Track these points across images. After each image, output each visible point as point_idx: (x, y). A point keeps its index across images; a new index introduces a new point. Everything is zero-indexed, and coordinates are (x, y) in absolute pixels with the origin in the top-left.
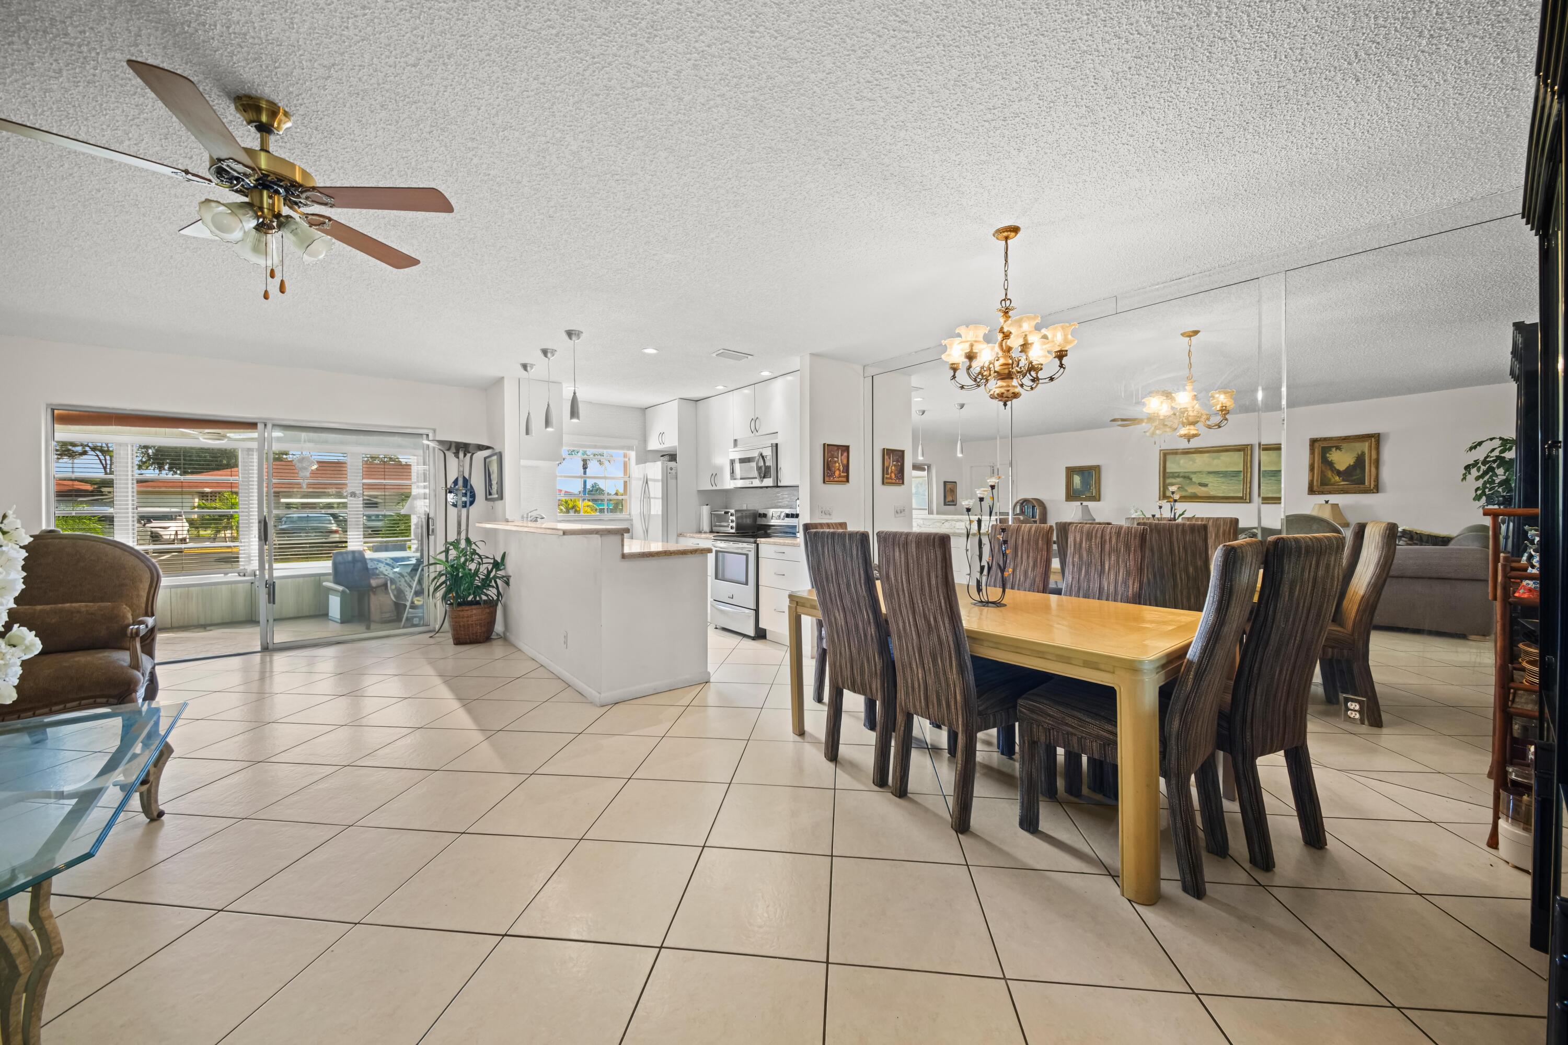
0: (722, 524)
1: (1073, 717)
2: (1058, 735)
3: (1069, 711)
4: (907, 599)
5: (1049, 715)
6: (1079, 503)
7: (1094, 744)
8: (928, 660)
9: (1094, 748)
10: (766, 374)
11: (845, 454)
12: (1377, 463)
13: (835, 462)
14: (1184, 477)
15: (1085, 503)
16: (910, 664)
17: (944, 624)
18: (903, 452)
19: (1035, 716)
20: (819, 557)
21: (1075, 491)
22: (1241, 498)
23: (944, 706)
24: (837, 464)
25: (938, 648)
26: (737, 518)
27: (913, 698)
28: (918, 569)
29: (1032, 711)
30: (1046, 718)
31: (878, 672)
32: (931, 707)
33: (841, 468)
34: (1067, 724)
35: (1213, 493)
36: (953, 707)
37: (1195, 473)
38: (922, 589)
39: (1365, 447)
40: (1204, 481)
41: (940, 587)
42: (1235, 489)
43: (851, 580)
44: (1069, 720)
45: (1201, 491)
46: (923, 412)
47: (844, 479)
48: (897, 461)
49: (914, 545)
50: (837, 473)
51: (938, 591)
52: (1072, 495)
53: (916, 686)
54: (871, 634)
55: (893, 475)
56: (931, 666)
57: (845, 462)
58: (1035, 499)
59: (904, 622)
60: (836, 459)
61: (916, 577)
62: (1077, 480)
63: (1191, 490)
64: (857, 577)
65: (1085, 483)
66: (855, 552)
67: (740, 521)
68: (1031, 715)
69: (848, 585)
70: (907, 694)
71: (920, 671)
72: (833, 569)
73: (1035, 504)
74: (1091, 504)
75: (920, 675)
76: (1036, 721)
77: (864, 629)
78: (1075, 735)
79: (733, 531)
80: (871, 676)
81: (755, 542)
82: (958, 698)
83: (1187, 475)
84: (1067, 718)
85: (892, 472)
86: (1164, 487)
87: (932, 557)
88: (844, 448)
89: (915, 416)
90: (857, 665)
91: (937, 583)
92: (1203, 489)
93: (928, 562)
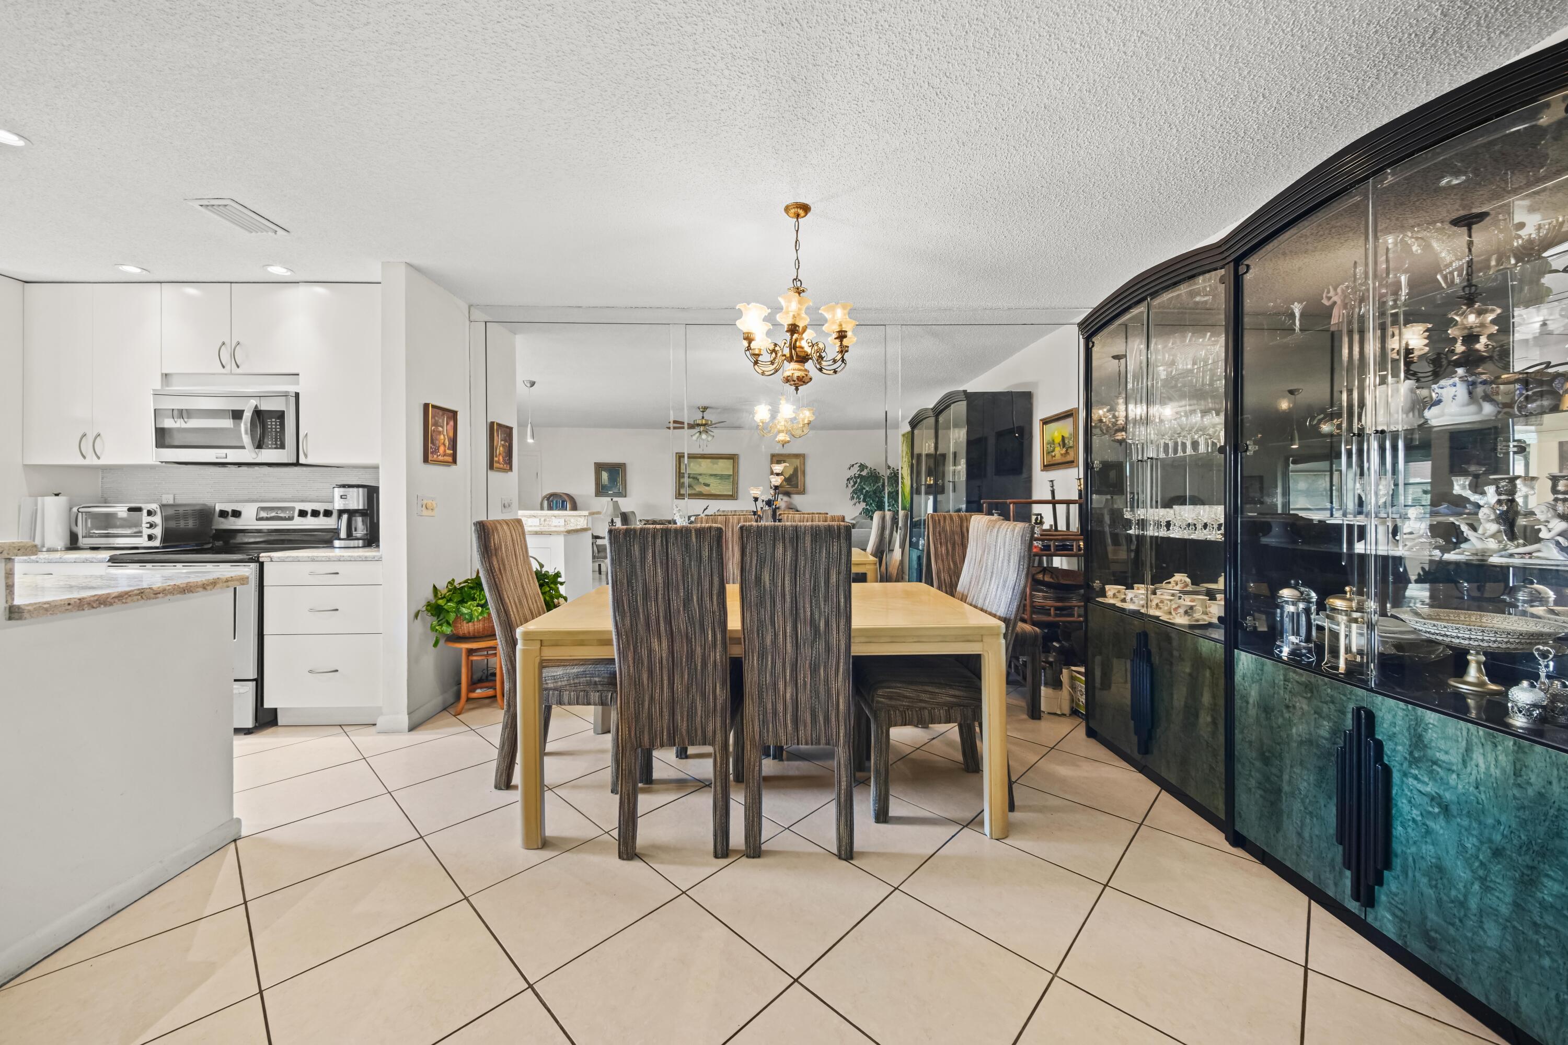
0: (111, 531)
1: (925, 692)
2: (912, 714)
3: (920, 688)
4: (788, 605)
5: (906, 697)
6: (609, 499)
7: (941, 711)
8: (804, 674)
9: (942, 715)
10: (278, 271)
11: (452, 423)
12: (804, 473)
13: (440, 433)
14: (694, 478)
15: (615, 499)
16: (775, 685)
17: (838, 627)
18: (512, 428)
19: (893, 703)
20: (633, 566)
21: (604, 487)
22: (731, 496)
23: (822, 722)
24: (442, 437)
25: (823, 656)
26: (166, 519)
27: (775, 726)
28: (812, 567)
29: (891, 698)
30: (903, 701)
31: (719, 707)
32: (801, 728)
33: (447, 443)
34: (921, 701)
35: (713, 492)
36: (833, 720)
37: (700, 475)
38: (815, 589)
39: (797, 462)
40: (707, 482)
41: (841, 584)
42: (726, 489)
43: (695, 593)
44: (924, 696)
45: (705, 490)
46: (533, 384)
47: (450, 459)
48: (505, 440)
49: (808, 539)
50: (442, 449)
51: (838, 590)
52: (601, 490)
53: (780, 708)
54: (715, 661)
55: (501, 458)
56: (808, 680)
57: (451, 434)
58: (568, 495)
59: (775, 635)
60: (440, 429)
61: (807, 576)
62: (605, 476)
63: (699, 489)
64: (706, 585)
65: (613, 479)
66: (705, 554)
67: (172, 524)
68: (889, 703)
69: (687, 601)
70: (764, 722)
71: (789, 691)
72: (660, 579)
73: (566, 498)
74: (620, 500)
75: (788, 695)
76: (892, 706)
77: (704, 655)
78: (926, 708)
79: (157, 543)
80: (707, 717)
81: (256, 560)
82: (841, 707)
83: (695, 476)
84: (921, 694)
85: (500, 454)
86: (680, 485)
87: (835, 551)
88: (451, 414)
89: (521, 389)
90: (682, 707)
91: (838, 581)
92: (707, 488)
93: (828, 557)
